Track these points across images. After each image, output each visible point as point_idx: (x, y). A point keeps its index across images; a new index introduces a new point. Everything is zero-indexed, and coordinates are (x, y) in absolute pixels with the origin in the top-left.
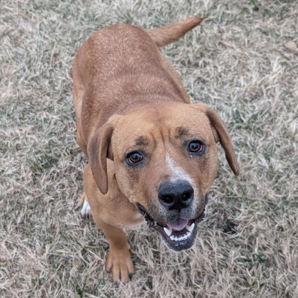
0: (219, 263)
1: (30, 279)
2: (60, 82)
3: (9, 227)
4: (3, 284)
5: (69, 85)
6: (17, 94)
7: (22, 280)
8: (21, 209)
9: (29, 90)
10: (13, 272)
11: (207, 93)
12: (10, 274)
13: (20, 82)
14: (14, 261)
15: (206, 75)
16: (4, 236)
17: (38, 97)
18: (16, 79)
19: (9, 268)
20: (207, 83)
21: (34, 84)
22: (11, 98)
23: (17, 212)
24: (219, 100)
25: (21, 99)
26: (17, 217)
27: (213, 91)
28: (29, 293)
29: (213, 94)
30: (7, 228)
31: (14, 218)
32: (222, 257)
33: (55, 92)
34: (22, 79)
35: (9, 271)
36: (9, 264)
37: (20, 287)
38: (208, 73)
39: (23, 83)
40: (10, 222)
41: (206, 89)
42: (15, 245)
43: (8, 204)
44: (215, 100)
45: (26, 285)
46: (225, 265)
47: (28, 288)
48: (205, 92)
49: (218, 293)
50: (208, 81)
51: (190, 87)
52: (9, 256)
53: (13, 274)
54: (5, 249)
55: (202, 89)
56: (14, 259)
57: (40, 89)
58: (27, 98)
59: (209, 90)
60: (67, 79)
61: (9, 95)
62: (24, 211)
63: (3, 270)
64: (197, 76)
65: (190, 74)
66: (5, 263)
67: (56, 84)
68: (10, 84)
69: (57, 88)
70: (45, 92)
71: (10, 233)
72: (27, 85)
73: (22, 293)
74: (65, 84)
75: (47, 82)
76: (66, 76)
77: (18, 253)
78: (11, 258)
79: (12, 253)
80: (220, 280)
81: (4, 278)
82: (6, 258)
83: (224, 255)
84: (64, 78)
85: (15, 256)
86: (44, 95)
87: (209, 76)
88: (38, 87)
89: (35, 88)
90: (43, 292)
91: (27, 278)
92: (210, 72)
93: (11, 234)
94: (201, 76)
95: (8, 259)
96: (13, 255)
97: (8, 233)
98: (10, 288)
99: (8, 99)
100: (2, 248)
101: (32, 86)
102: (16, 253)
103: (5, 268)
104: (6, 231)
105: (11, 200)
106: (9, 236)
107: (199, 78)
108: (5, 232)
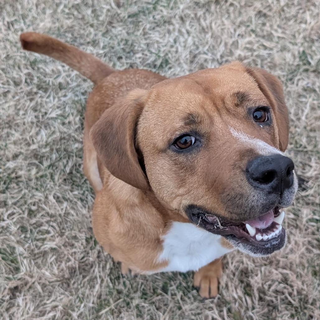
0: (288, 223)
1: (84, 238)
2: (105, 11)
3: (56, 178)
4: (55, 243)
5: (115, 15)
6: (57, 25)
7: (75, 237)
8: (69, 158)
9: (71, 20)
10: (63, 229)
11: (269, 29)
12: (60, 230)
13: (59, 10)
14: (64, 216)
15: (268, 9)
16: (52, 188)
17: (80, 28)
18: (55, 7)
19: (59, 224)
20: (268, 18)
21: (76, 13)
22: (50, 29)
23: (65, 161)
24: (283, 38)
25: (62, 30)
26: (65, 167)
27: (275, 27)
28: (84, 253)
29: (276, 31)
30: (54, 179)
31: (62, 168)
32: (292, 216)
33: (99, 23)
34: (62, 7)
35: (59, 227)
36: (59, 220)
37: (72, 246)
38: (269, 6)
39: (63, 11)
40: (57, 172)
41: (268, 24)
42: (64, 198)
43: (55, 151)
44: (279, 37)
45: (80, 245)
46: (295, 225)
47: (82, 248)
48: (267, 28)
49: (290, 256)
50: (269, 16)
51: (251, 22)
52: (58, 211)
53: (63, 231)
54: (54, 203)
55: (264, 24)
56: (65, 213)
57: (82, 19)
58: (68, 30)
59: (271, 26)
60: (112, 8)
61: (49, 25)
62: (73, 160)
63: (52, 226)
64: (257, 10)
65: (250, 6)
66: (55, 218)
67: (99, 13)
68: (48, 12)
69: (101, 18)
70: (88, 23)
71: (58, 184)
72: (68, 14)
73: (75, 253)
74: (109, 14)
75: (89, 12)
76: (110, 5)
77: (68, 208)
78: (60, 212)
79: (62, 207)
80: (293, 242)
81: (54, 235)
82: (55, 213)
83: (295, 214)
84: (108, 7)
85: (65, 211)
86: (87, 27)
87: (270, 10)
88: (80, 16)
89: (76, 18)
90: (99, 252)
91: (80, 236)
92: (272, 5)
93: (60, 186)
94: (262, 9)
95: (58, 213)
96: (62, 209)
97: (56, 184)
98: (63, 247)
99: (47, 30)
100: (51, 202)
101: (73, 15)
102: (66, 208)
103: (55, 224)
104: (54, 182)
105: (58, 147)
106: (57, 188)
107: (260, 12)
108: (52, 183)
